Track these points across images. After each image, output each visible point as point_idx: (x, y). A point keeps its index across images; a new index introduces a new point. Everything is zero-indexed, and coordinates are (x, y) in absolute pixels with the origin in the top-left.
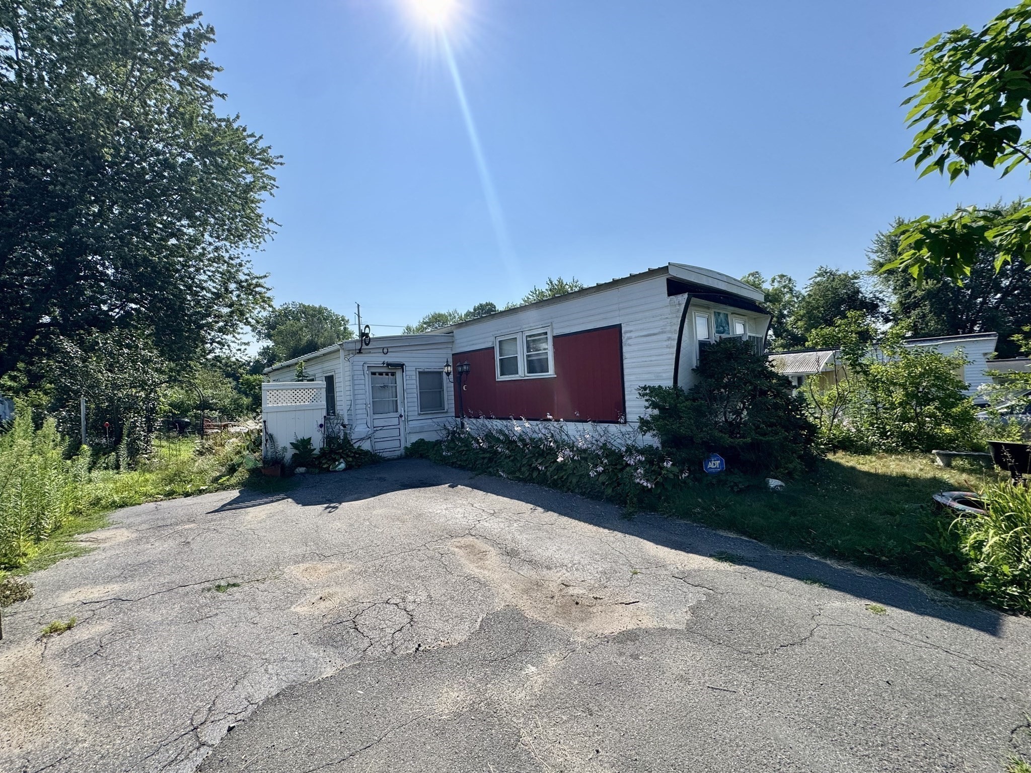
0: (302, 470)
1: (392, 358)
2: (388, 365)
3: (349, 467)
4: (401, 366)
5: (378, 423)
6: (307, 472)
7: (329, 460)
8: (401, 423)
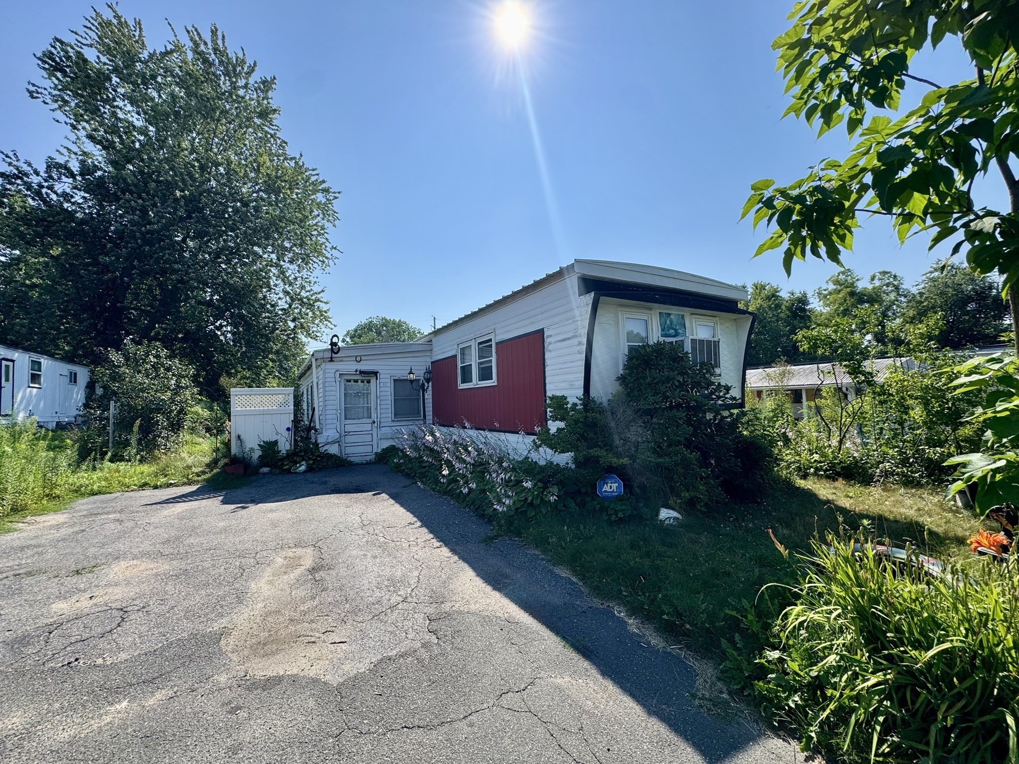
0: (266, 470)
1: (365, 366)
2: (361, 372)
3: (309, 470)
4: (375, 373)
5: (348, 429)
6: (270, 473)
7: (291, 462)
8: (375, 429)
